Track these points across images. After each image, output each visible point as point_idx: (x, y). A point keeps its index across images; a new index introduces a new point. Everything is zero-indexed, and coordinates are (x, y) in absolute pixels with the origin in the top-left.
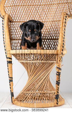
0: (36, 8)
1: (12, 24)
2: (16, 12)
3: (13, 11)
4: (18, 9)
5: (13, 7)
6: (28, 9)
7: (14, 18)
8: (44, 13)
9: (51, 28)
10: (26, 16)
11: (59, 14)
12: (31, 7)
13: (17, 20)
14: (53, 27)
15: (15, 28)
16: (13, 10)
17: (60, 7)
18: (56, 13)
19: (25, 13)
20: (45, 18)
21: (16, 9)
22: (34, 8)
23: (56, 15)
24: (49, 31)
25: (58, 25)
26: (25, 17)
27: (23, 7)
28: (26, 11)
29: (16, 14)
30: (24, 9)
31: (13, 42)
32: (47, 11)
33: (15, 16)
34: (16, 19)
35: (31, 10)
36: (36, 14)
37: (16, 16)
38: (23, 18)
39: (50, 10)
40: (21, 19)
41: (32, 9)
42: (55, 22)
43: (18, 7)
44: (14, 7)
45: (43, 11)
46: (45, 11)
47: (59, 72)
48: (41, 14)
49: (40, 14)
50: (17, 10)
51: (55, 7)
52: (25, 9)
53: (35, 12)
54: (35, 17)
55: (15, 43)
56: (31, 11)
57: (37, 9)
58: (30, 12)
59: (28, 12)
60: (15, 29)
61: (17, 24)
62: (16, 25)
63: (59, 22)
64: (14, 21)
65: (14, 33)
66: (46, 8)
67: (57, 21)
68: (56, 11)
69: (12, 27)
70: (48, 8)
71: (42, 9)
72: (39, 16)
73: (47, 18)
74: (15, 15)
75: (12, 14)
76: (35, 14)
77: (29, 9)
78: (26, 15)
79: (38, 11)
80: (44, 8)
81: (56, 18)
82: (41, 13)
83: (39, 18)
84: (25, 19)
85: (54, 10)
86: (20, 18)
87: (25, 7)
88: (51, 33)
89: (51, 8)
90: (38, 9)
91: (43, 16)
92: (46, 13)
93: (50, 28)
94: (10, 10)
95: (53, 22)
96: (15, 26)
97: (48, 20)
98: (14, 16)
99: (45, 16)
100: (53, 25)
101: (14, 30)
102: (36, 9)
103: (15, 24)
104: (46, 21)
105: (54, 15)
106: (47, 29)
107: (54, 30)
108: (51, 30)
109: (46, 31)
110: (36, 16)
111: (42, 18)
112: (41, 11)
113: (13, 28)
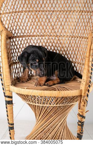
0: (48, 15)
1: (12, 40)
2: (18, 21)
3: (14, 20)
4: (21, 17)
5: (13, 14)
6: (35, 17)
7: (15, 31)
8: (59, 24)
9: (69, 46)
10: (33, 28)
11: (82, 28)
12: (40, 13)
13: (19, 35)
14: (73, 45)
15: (17, 46)
16: (14, 18)
17: (84, 17)
18: (77, 25)
19: (31, 23)
20: (60, 31)
21: (18, 17)
22: (44, 16)
23: (77, 28)
24: (66, 50)
25: (81, 44)
26: (31, 28)
27: (28, 14)
28: (33, 19)
29: (17, 25)
30: (30, 17)
31: (14, 68)
32: (64, 20)
33: (16, 29)
34: (18, 32)
35: (39, 19)
36: (48, 25)
37: (18, 28)
38: (28, 31)
39: (68, 20)
40: (25, 32)
41: (42, 17)
42: (76, 39)
43: (21, 14)
44: (15, 15)
45: (57, 20)
46: (61, 20)
47: (82, 121)
48: (55, 25)
49: (53, 24)
50: (20, 19)
51: (76, 16)
52: (32, 17)
53: (46, 21)
54: (46, 28)
55: (17, 67)
56: (41, 20)
57: (49, 17)
58: (39, 21)
59: (35, 21)
60: (17, 48)
61: (19, 40)
62: (18, 42)
63: (82, 40)
64: (15, 35)
65: (15, 54)
66: (63, 16)
67: (78, 37)
68: (78, 21)
69: (12, 45)
70: (66, 16)
71: (56, 18)
72: (51, 28)
73: (63, 31)
74: (16, 27)
75: (12, 25)
76: (46, 24)
77: (37, 17)
78: (33, 26)
79: (51, 20)
80: (59, 16)
81: (77, 32)
82: (55, 23)
83: (52, 30)
84: (31, 32)
85: (74, 21)
86: (23, 31)
87: (31, 14)
88: (69, 53)
89: (69, 16)
90: (51, 17)
91: (58, 27)
92: (63, 24)
93: (67, 46)
94: (9, 18)
95: (72, 37)
96: (16, 43)
97: (65, 34)
98: (14, 28)
99: (61, 28)
100: (73, 42)
101: (16, 50)
102: (47, 18)
103: (16, 40)
104: (61, 34)
105: (74, 28)
106: (63, 47)
107: (73, 49)
108: (69, 49)
109: (62, 49)
110: (48, 27)
111: (56, 31)
112: (54, 20)
113: (14, 46)
